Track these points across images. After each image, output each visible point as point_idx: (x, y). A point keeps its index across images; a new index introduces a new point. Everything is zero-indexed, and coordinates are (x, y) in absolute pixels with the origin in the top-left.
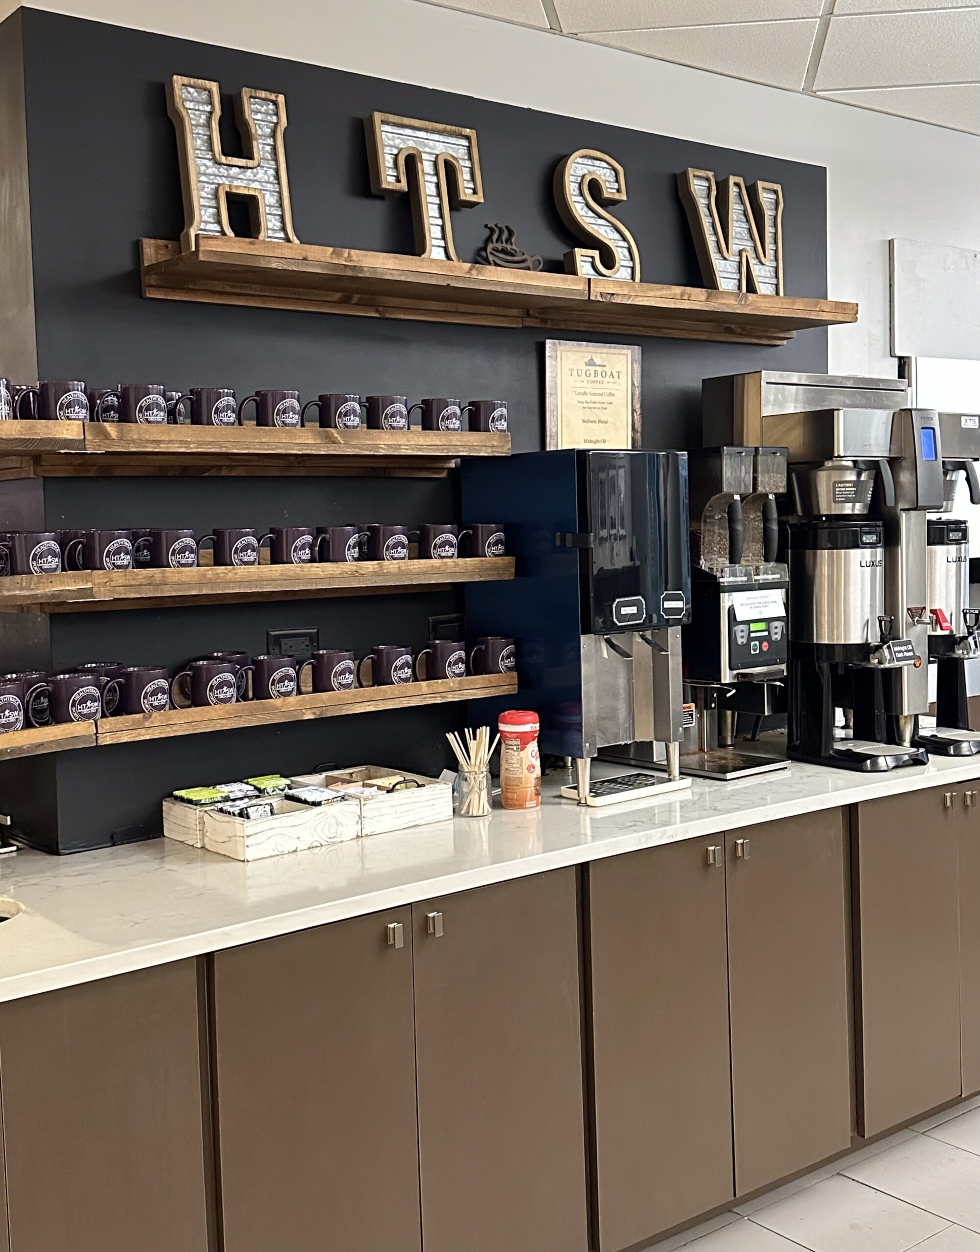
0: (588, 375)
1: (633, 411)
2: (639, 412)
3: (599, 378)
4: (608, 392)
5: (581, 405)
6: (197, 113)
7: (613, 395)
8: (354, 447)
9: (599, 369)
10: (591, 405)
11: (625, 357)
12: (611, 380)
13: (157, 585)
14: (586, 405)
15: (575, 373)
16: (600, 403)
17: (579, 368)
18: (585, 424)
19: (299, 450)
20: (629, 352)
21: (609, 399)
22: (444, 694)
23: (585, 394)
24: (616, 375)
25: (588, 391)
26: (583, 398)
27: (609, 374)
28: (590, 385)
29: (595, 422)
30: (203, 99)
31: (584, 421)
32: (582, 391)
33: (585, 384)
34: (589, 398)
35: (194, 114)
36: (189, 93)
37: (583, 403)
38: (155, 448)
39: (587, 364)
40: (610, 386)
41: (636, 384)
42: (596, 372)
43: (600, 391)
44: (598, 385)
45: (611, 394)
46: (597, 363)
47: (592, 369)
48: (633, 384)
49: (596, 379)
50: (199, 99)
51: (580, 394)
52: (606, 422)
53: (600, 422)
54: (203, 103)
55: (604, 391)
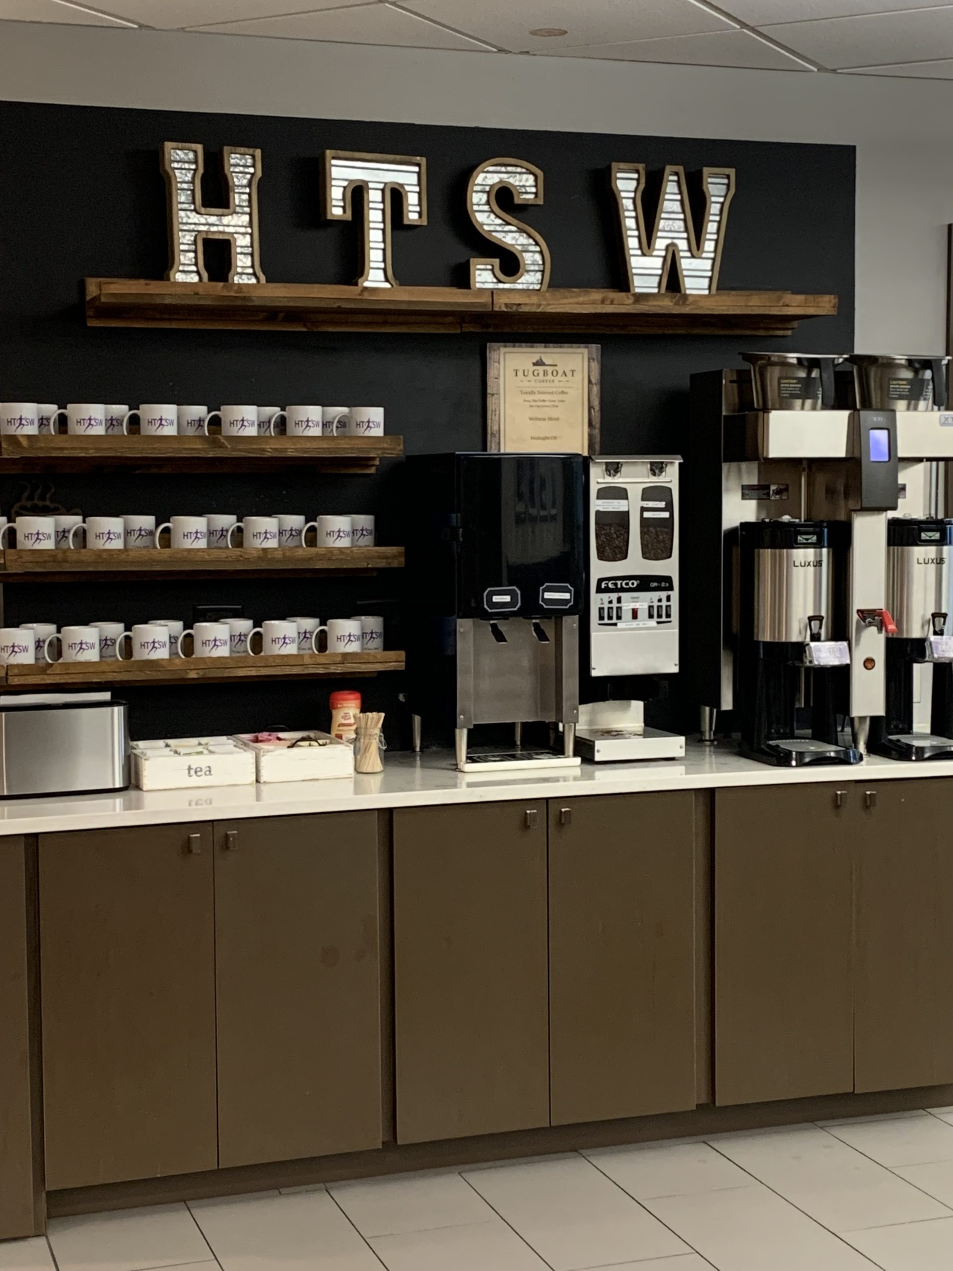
0: (536, 374)
1: (590, 408)
2: (597, 408)
3: (550, 377)
4: (560, 390)
5: (528, 403)
6: (184, 171)
7: (566, 393)
8: (240, 450)
9: (550, 369)
10: (539, 404)
11: (581, 355)
12: (564, 378)
13: (60, 562)
14: (534, 404)
15: (520, 373)
16: (550, 401)
17: (526, 368)
18: (531, 421)
19: (187, 454)
20: (585, 351)
21: (561, 397)
22: (328, 666)
23: (532, 393)
24: (569, 374)
25: (535, 390)
26: (530, 397)
27: (560, 372)
28: (538, 384)
29: (544, 419)
30: (189, 159)
31: (531, 419)
32: (529, 390)
33: (533, 384)
34: (537, 397)
35: (181, 173)
36: (178, 154)
37: (529, 401)
38: (60, 454)
39: (535, 364)
40: (562, 384)
41: (593, 381)
42: (545, 373)
43: (550, 390)
44: (548, 384)
45: (563, 392)
46: (546, 363)
47: (541, 369)
48: (590, 382)
49: (545, 378)
50: (186, 158)
51: (526, 393)
52: (557, 419)
53: (550, 419)
54: (189, 162)
55: (555, 390)
